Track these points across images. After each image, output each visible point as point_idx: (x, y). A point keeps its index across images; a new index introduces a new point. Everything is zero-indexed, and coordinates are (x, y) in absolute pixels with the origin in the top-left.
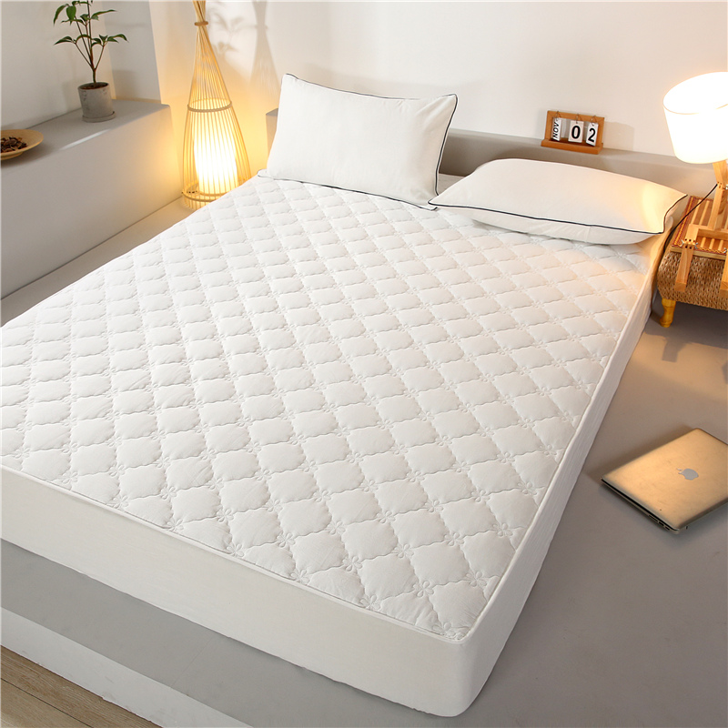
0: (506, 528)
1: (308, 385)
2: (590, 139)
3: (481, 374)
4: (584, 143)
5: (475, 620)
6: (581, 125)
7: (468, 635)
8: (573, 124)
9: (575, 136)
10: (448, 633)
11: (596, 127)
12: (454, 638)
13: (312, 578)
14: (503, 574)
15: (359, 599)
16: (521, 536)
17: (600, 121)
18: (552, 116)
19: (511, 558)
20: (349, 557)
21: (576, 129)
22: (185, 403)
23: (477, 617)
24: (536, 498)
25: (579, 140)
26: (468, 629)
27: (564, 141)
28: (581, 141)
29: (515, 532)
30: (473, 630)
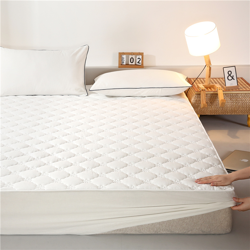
2: (138, 63)
4: (136, 65)
6: (134, 57)
8: (130, 57)
9: (132, 62)
11: (140, 57)
17: (142, 54)
18: (121, 54)
21: (132, 59)
25: (134, 63)
27: (127, 64)
28: (134, 64)
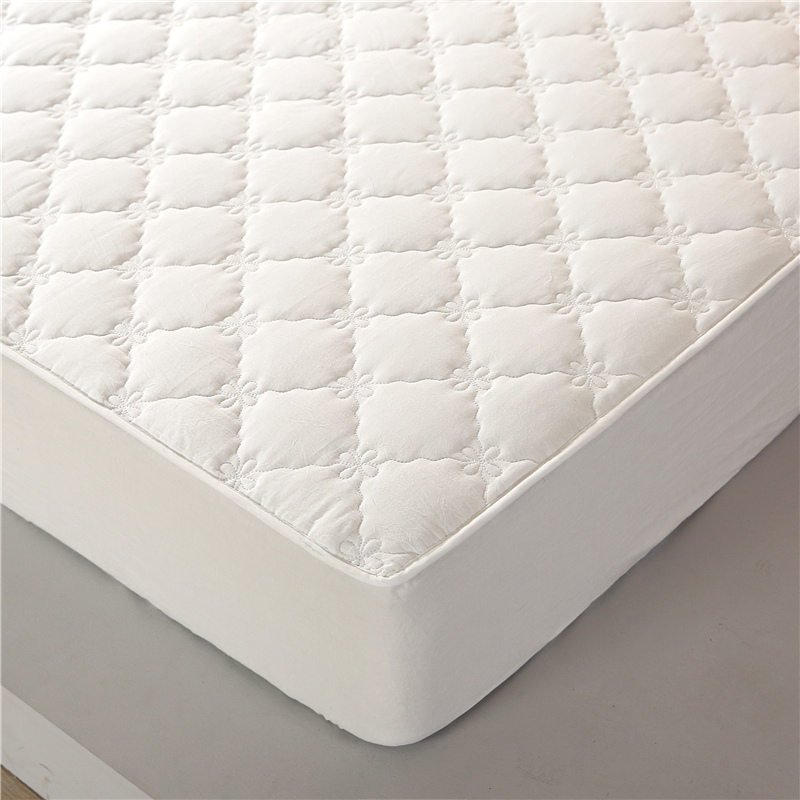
0: (598, 372)
1: (319, 47)
3: (708, 61)
5: (441, 542)
7: (407, 570)
10: (369, 562)
12: (377, 571)
13: (146, 409)
14: (549, 459)
15: (218, 464)
16: (624, 391)
19: (581, 431)
20: (240, 381)
22: (55, 60)
23: (447, 537)
24: (701, 319)
26: (415, 557)
29: (613, 383)
30: (423, 560)
